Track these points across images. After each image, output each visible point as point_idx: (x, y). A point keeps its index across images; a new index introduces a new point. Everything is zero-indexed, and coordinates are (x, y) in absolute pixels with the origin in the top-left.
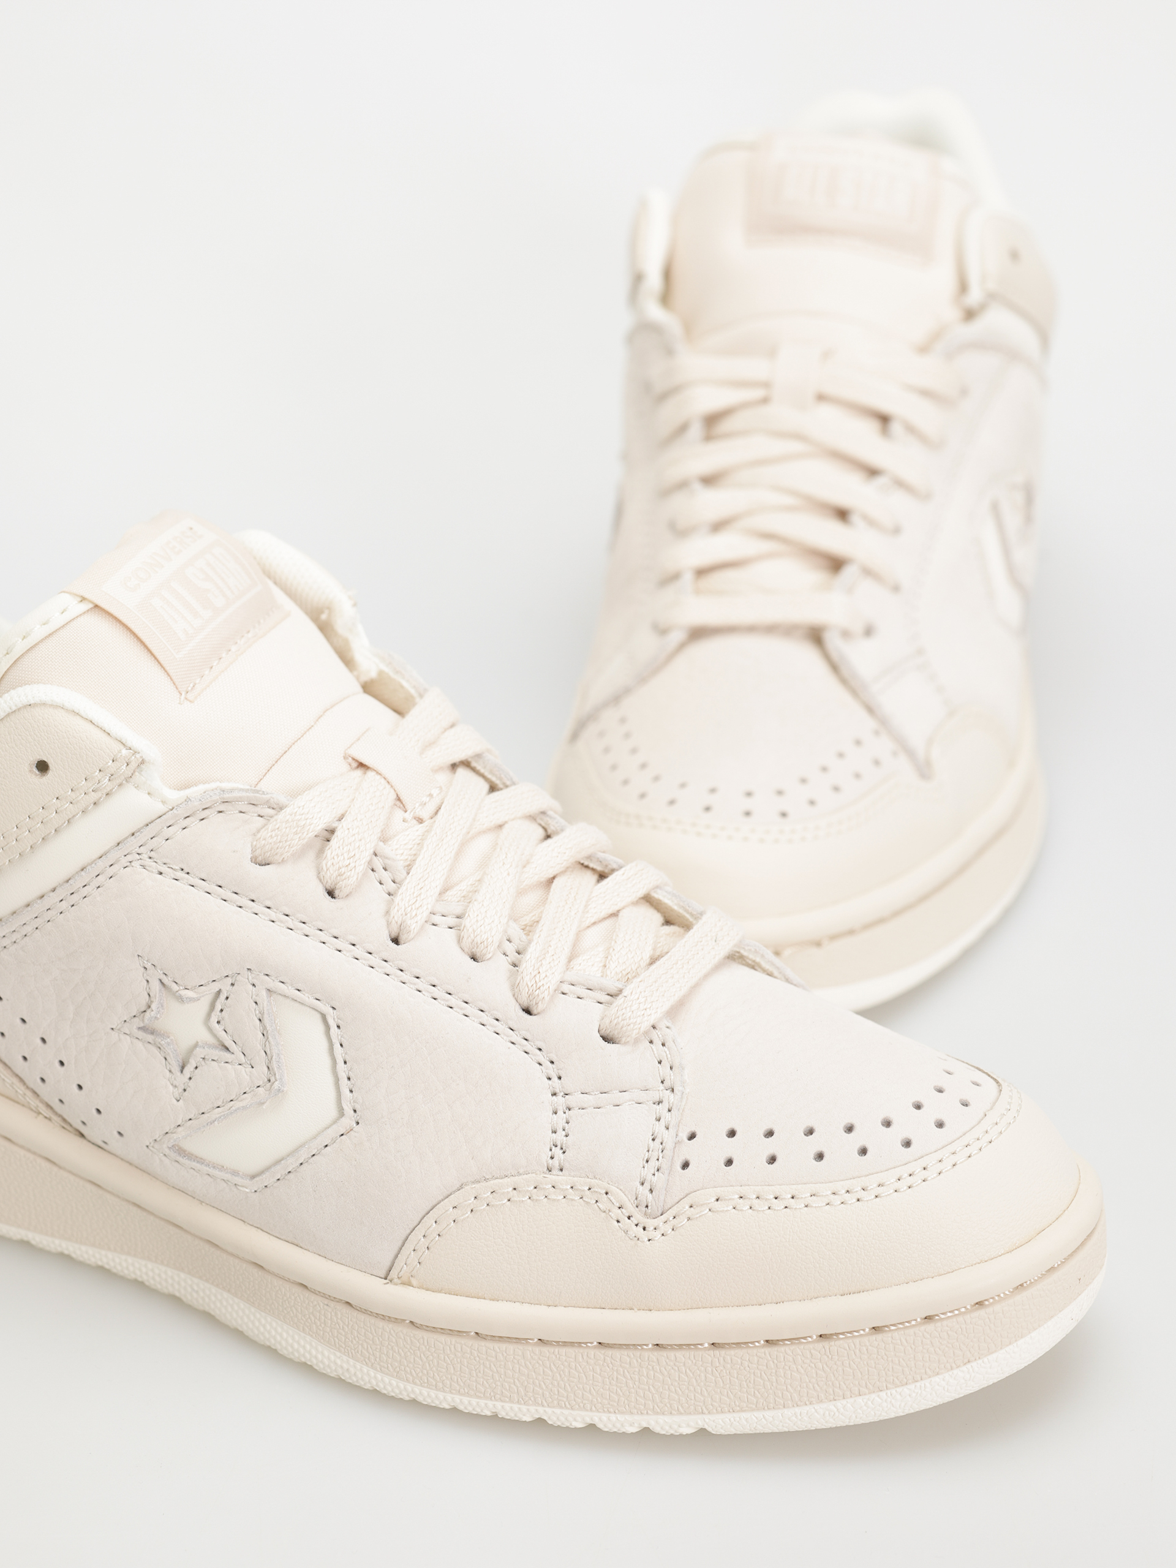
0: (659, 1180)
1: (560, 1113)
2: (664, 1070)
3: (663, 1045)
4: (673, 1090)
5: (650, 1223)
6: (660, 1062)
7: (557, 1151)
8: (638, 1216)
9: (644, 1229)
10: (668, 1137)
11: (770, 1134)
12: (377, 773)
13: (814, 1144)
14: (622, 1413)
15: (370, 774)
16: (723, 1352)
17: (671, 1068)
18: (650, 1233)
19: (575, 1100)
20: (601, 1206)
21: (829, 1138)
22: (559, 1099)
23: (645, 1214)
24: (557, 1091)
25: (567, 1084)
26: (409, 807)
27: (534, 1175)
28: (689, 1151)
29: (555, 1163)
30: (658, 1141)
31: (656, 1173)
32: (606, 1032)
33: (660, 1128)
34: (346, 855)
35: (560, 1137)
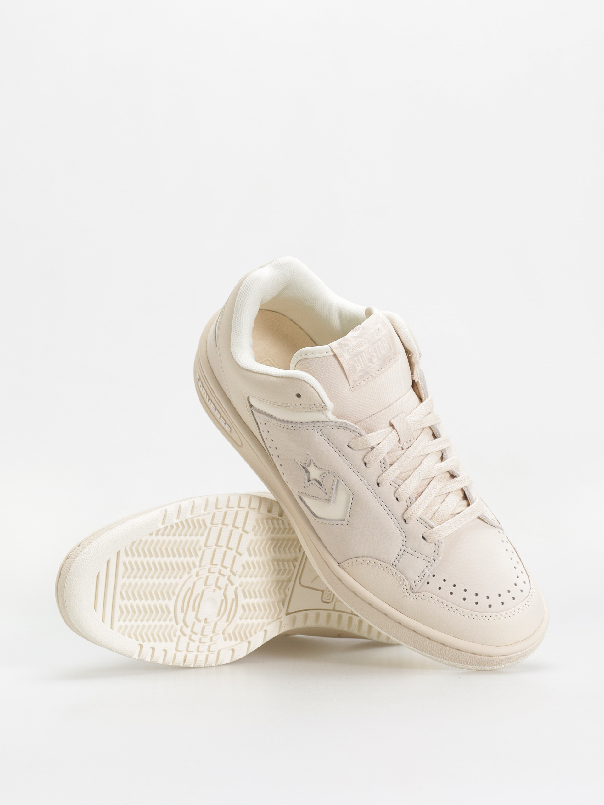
0: (419, 584)
1: (402, 551)
2: (435, 554)
3: (438, 547)
4: (435, 561)
5: (411, 594)
6: (435, 551)
7: (396, 561)
8: (409, 591)
9: (409, 594)
10: (428, 573)
11: (454, 586)
12: (396, 431)
13: (465, 595)
14: (384, 631)
15: (394, 430)
16: (416, 634)
17: (437, 555)
18: (411, 597)
19: (408, 550)
20: (400, 582)
21: (470, 595)
22: (404, 547)
23: (411, 591)
24: (404, 545)
25: (407, 545)
26: (402, 443)
27: (387, 564)
28: (431, 579)
29: (395, 564)
30: (424, 573)
31: (419, 582)
32: (424, 535)
33: (426, 569)
34: (374, 457)
35: (399, 557)
